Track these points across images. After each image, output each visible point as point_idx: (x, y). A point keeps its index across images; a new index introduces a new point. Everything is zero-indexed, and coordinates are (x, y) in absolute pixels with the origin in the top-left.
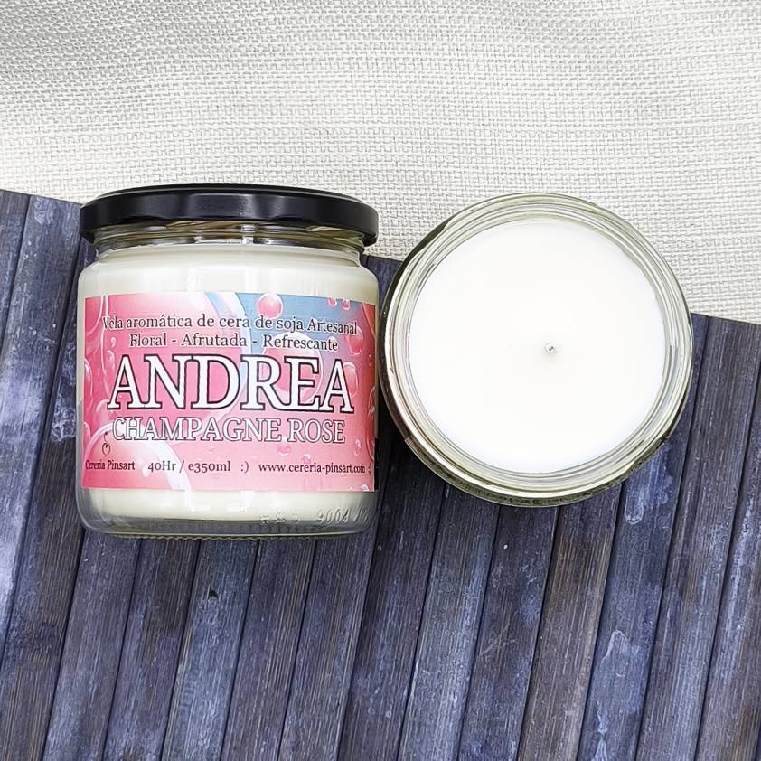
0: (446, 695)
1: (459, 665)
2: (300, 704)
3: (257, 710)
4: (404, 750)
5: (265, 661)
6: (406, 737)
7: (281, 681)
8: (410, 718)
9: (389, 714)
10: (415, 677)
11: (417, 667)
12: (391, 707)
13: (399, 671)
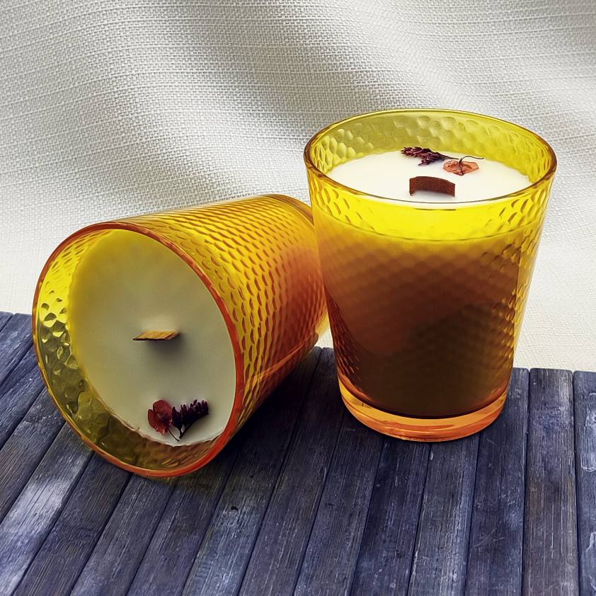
0: (445, 574)
1: (456, 554)
2: (309, 579)
3: (269, 581)
5: (278, 550)
7: (291, 563)
9: (393, 586)
10: (416, 560)
11: (416, 555)
12: (395, 581)
13: (401, 557)
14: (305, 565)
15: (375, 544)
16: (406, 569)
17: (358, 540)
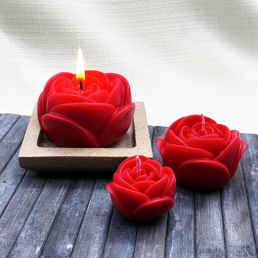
1: (109, 201)
2: (36, 212)
3: (16, 213)
4: (83, 225)
5: (23, 200)
6: (85, 221)
7: (28, 205)
8: (86, 216)
9: (77, 215)
10: (89, 204)
11: (90, 202)
12: (78, 213)
13: (83, 203)
14: (35, 206)
15: (71, 197)
16: (84, 208)
17: (63, 196)
